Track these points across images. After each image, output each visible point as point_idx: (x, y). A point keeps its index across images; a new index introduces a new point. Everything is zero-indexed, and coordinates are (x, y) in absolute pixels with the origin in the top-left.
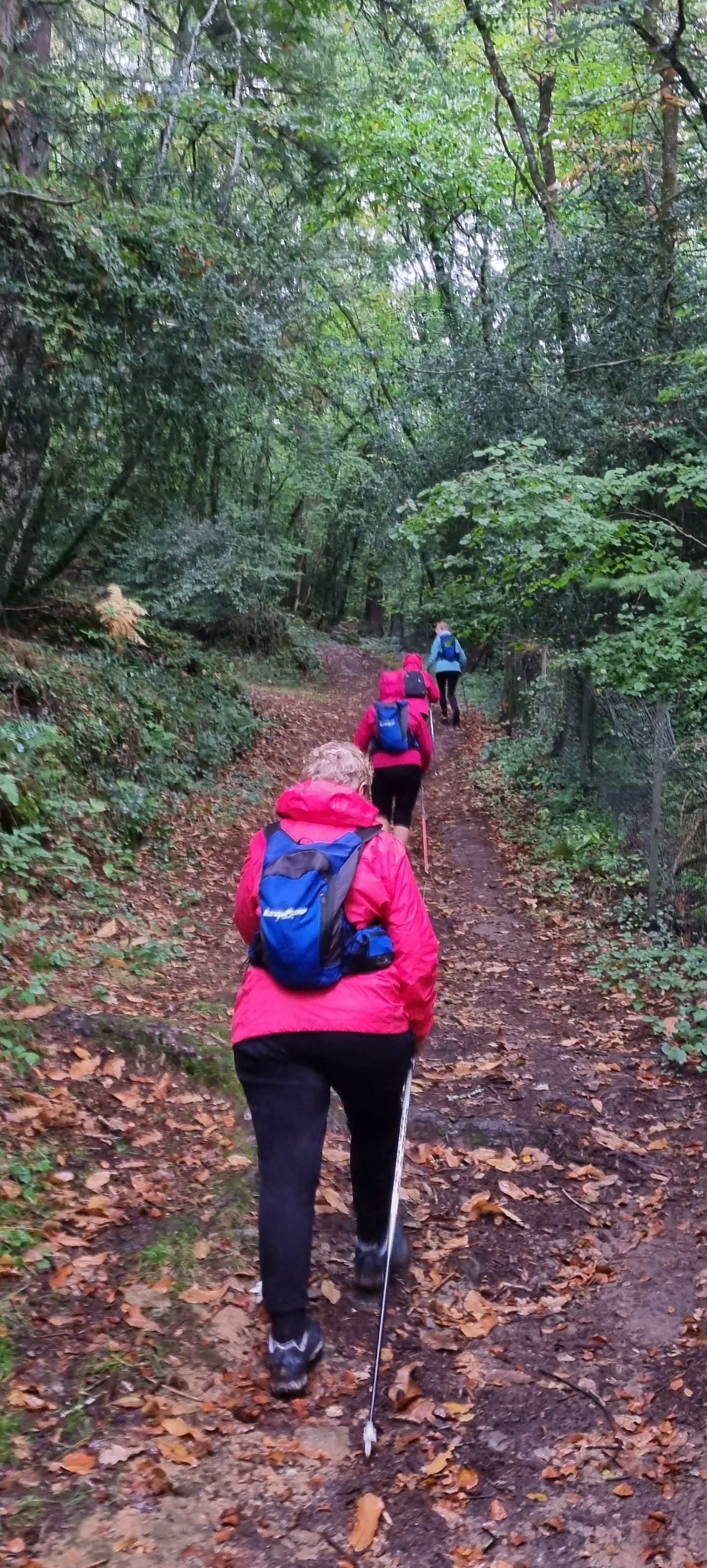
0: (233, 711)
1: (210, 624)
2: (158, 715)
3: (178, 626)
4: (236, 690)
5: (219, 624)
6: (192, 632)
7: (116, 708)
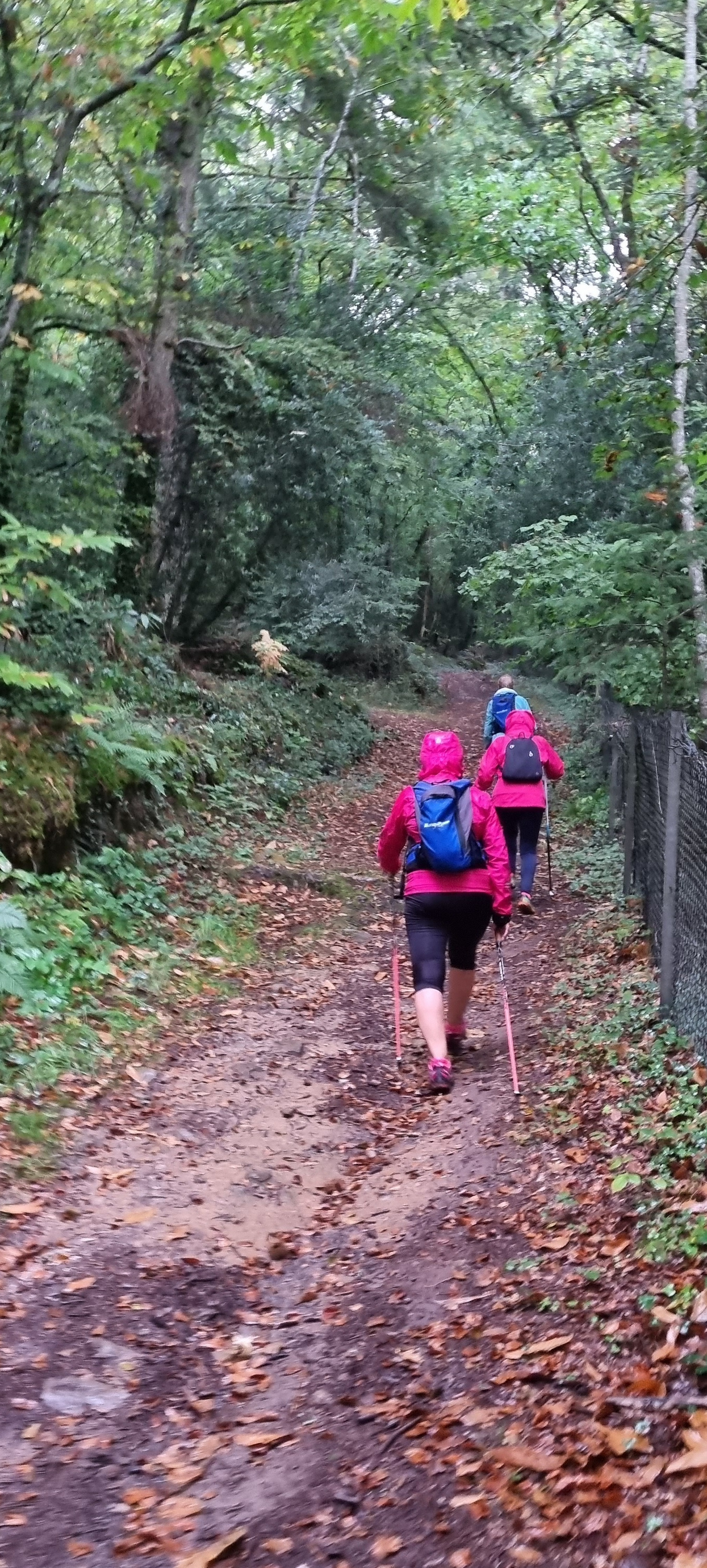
0: (353, 725)
1: (336, 654)
2: (295, 726)
3: (308, 656)
4: (356, 709)
5: (345, 653)
6: (321, 661)
7: (268, 719)
